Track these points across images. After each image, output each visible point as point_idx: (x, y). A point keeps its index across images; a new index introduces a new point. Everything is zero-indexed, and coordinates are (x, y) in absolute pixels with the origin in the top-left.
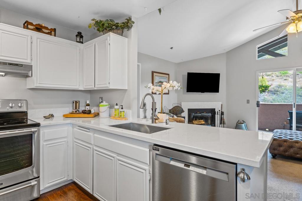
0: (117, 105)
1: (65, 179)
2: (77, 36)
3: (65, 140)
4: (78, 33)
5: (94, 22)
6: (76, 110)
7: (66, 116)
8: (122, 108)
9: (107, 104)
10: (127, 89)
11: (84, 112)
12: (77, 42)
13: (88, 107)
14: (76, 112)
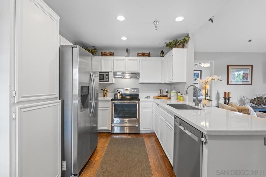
0: (179, 92)
1: (151, 129)
2: (161, 53)
3: (151, 109)
4: (161, 51)
5: (166, 44)
6: (161, 95)
7: (154, 98)
8: (182, 95)
9: (175, 91)
10: (186, 82)
11: (163, 96)
12: (161, 56)
13: (167, 93)
14: (160, 95)
